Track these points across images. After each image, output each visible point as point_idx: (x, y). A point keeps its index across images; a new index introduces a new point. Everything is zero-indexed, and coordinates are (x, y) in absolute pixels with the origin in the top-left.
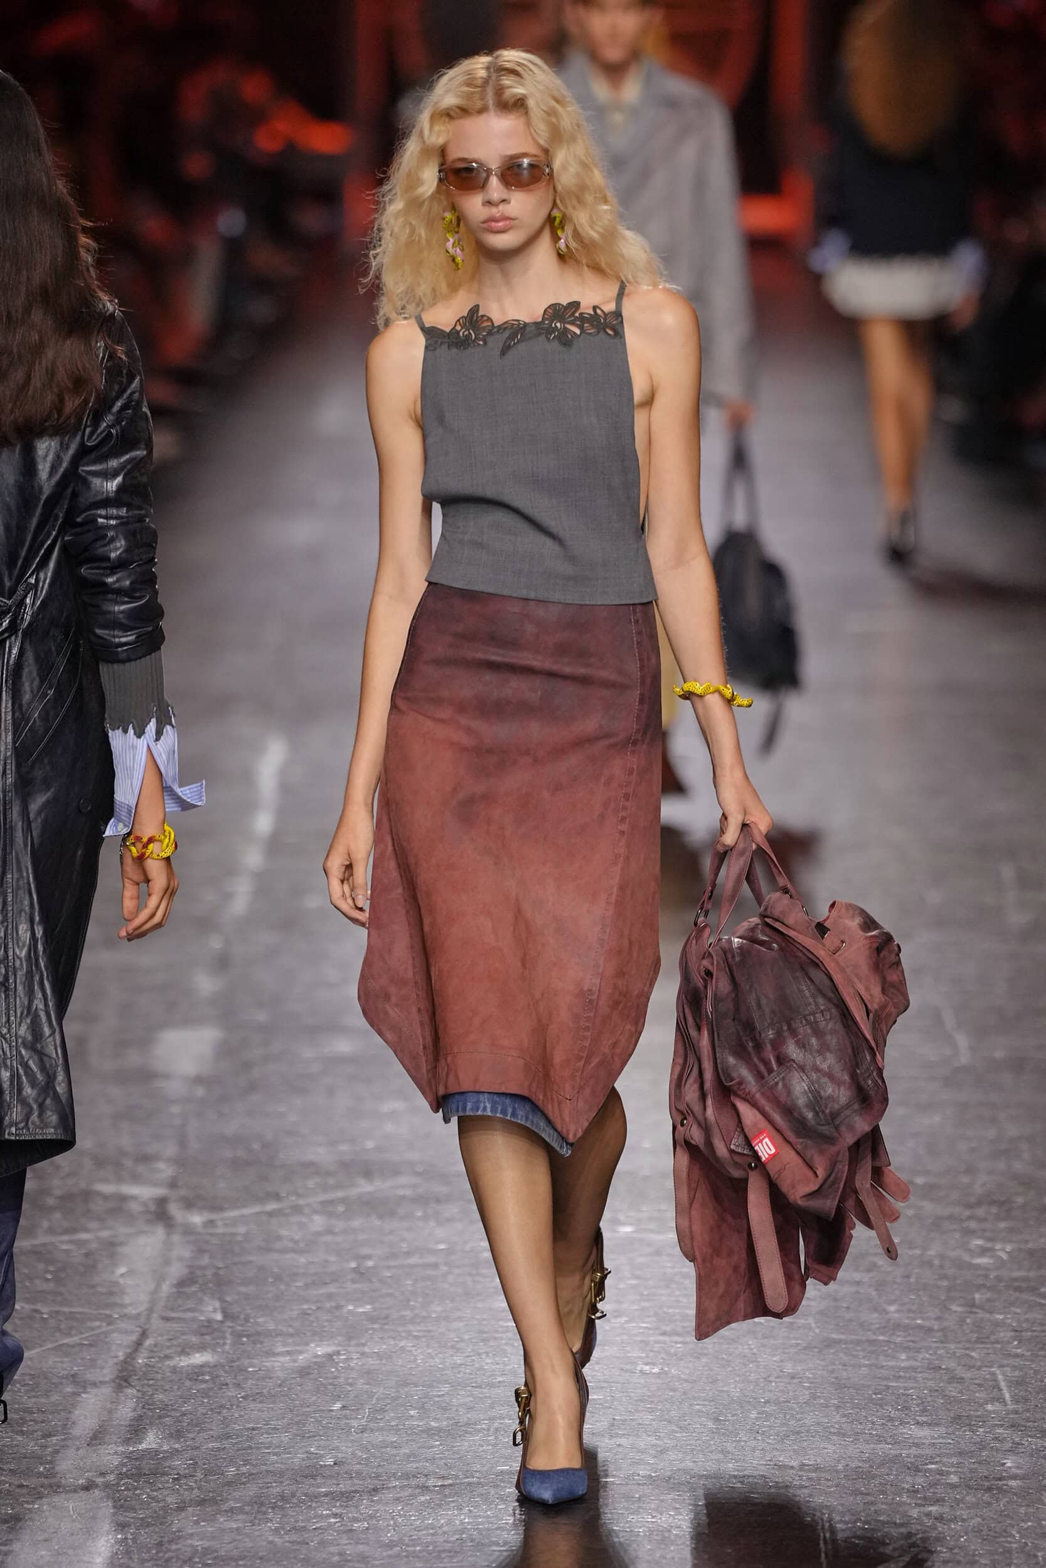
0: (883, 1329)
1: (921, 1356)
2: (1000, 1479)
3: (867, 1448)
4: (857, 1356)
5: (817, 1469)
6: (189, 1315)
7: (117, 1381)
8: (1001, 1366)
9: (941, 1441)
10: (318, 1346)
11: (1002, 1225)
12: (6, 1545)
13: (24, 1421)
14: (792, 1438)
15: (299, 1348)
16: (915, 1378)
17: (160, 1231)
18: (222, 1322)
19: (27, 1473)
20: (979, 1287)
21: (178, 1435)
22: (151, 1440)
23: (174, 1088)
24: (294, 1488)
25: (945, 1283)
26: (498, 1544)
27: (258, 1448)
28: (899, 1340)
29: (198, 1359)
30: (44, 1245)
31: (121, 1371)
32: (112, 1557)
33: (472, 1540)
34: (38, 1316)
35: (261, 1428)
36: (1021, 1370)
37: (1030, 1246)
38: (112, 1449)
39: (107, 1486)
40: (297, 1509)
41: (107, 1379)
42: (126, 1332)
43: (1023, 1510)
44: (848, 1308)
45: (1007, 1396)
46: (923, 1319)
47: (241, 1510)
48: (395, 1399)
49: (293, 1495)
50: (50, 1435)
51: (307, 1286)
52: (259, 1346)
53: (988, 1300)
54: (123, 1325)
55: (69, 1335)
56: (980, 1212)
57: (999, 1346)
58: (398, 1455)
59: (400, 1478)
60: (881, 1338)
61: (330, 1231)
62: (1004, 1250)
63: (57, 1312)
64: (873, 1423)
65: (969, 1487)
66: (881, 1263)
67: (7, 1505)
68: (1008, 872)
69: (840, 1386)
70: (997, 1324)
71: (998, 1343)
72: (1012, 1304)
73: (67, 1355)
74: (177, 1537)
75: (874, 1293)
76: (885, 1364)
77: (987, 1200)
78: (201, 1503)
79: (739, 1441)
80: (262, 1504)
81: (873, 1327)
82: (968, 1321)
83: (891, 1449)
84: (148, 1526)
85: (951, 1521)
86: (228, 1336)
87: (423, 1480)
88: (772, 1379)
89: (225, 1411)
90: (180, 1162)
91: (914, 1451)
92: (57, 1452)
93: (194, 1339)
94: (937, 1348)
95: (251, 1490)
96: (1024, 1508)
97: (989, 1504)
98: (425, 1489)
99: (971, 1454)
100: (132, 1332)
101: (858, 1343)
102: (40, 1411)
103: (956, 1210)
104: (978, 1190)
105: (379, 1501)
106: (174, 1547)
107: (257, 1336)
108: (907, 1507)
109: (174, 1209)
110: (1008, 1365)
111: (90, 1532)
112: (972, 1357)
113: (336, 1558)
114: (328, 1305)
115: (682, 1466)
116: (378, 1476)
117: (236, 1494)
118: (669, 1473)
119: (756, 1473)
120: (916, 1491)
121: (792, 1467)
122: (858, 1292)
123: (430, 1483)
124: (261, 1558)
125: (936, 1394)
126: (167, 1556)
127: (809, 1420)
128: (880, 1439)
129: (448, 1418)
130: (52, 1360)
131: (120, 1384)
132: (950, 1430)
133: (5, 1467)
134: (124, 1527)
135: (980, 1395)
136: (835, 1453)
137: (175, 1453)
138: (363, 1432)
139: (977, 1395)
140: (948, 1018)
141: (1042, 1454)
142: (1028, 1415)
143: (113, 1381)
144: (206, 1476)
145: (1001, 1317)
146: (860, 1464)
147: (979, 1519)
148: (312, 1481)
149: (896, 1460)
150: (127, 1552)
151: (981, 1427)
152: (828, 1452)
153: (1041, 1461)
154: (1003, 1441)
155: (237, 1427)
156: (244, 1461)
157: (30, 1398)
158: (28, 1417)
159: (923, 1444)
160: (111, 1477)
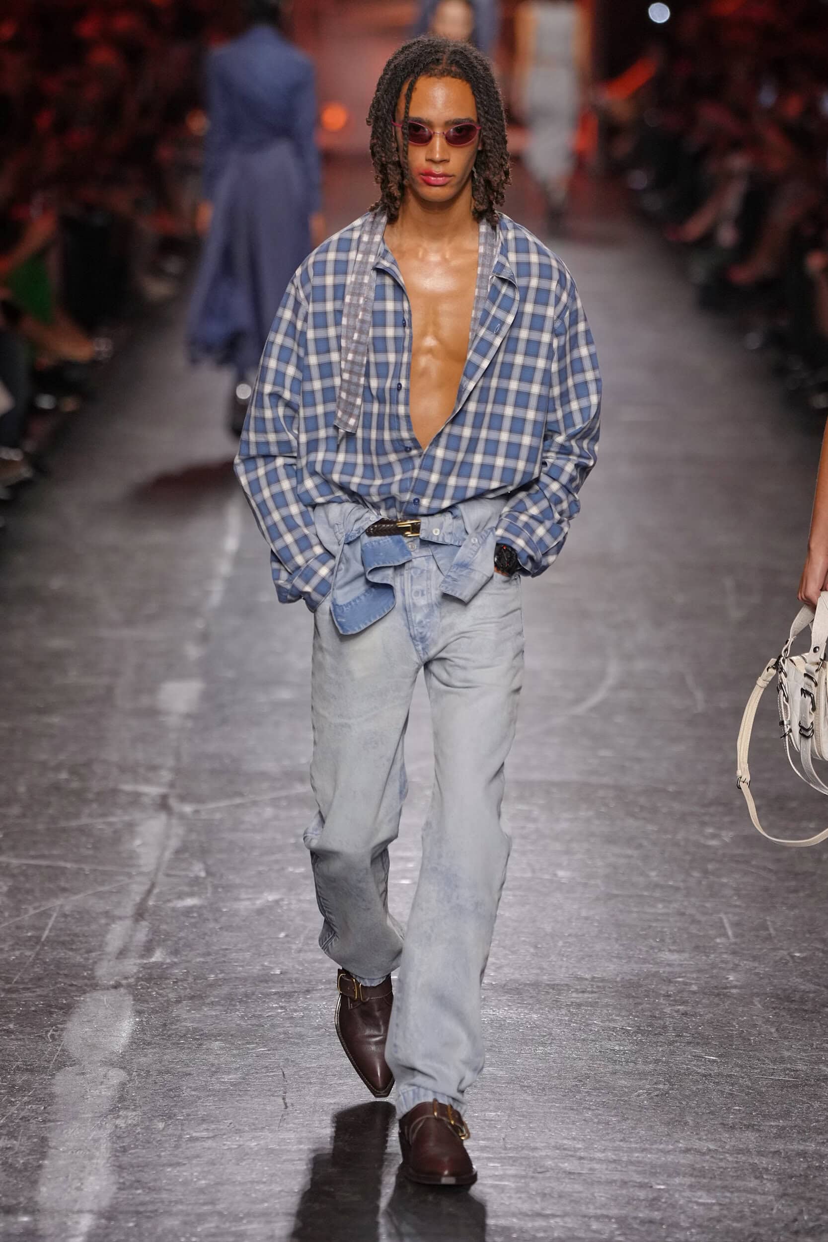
0: (647, 887)
1: (672, 906)
2: (726, 988)
3: (635, 966)
4: (630, 906)
5: (603, 980)
6: (183, 873)
7: (135, 916)
8: (726, 913)
9: (685, 962)
10: (269, 894)
11: (727, 819)
12: (61, 1024)
13: (73, 942)
14: (587, 959)
15: (256, 896)
16: (669, 922)
17: (163, 817)
18: (204, 878)
19: (76, 976)
20: (711, 860)
21: (176, 952)
22: (158, 956)
23: (173, 721)
24: (253, 989)
25: (688, 858)
27: (230, 962)
28: (657, 895)
29: (190, 902)
30: (87, 825)
31: (138, 910)
32: (132, 1033)
34: (82, 872)
35: (230, 949)
36: (739, 916)
37: (745, 833)
38: (132, 961)
39: (129, 986)
40: (256, 1003)
41: (129, 915)
42: (141, 884)
43: (740, 1009)
44: (623, 874)
45: (730, 933)
46: (674, 881)
47: (218, 1003)
49: (253, 994)
50: (91, 952)
51: (261, 855)
52: (229, 894)
53: (717, 869)
54: (139, 879)
55: (102, 883)
56: (712, 810)
57: (723, 900)
58: (323, 968)
60: (646, 893)
61: (276, 818)
62: (727, 836)
63: (95, 870)
65: (705, 994)
66: (645, 843)
67: (63, 998)
68: (728, 583)
70: (724, 885)
71: (724, 897)
72: (732, 872)
73: (102, 898)
74: (177, 1020)
75: (640, 864)
76: (648, 911)
77: (717, 802)
78: (192, 998)
79: (551, 961)
80: (233, 999)
81: (641, 886)
82: (703, 883)
83: (652, 968)
84: (157, 1013)
85: (692, 1015)
86: (209, 887)
88: (573, 920)
89: (207, 937)
90: (177, 771)
91: (668, 969)
92: (95, 963)
93: (186, 889)
94: (683, 901)
95: (225, 990)
97: (718, 1005)
99: (704, 971)
100: (145, 884)
101: (630, 897)
102: (84, 935)
103: (695, 809)
104: (710, 795)
105: (311, 998)
106: (174, 1027)
107: (228, 888)
108: (663, 1007)
109: (173, 802)
110: (730, 913)
111: (118, 1017)
112: (706, 907)
113: (282, 1036)
114: (276, 867)
115: (512, 977)
116: (310, 982)
117: (215, 993)
118: (504, 982)
119: (562, 983)
120: (669, 996)
121: (586, 979)
122: (630, 863)
124: (232, 1035)
125: (682, 931)
126: (169, 1033)
127: (598, 947)
128: (645, 961)
130: (92, 901)
131: (137, 919)
132: (692, 955)
133: (62, 972)
134: (141, 1013)
135: (712, 932)
136: (615, 970)
137: (174, 965)
138: (300, 951)
139: (711, 932)
140: (690, 680)
141: (753, 972)
142: (743, 946)
143: (132, 916)
144: (195, 980)
145: (725, 880)
146: (632, 977)
147: (711, 1015)
148: (266, 985)
149: (655, 975)
150: (143, 1030)
151: (713, 953)
152: (610, 969)
153: (753, 976)
154: (726, 962)
155: (215, 948)
156: (220, 970)
157: (77, 927)
158: (76, 939)
159: (673, 964)
160: (132, 980)
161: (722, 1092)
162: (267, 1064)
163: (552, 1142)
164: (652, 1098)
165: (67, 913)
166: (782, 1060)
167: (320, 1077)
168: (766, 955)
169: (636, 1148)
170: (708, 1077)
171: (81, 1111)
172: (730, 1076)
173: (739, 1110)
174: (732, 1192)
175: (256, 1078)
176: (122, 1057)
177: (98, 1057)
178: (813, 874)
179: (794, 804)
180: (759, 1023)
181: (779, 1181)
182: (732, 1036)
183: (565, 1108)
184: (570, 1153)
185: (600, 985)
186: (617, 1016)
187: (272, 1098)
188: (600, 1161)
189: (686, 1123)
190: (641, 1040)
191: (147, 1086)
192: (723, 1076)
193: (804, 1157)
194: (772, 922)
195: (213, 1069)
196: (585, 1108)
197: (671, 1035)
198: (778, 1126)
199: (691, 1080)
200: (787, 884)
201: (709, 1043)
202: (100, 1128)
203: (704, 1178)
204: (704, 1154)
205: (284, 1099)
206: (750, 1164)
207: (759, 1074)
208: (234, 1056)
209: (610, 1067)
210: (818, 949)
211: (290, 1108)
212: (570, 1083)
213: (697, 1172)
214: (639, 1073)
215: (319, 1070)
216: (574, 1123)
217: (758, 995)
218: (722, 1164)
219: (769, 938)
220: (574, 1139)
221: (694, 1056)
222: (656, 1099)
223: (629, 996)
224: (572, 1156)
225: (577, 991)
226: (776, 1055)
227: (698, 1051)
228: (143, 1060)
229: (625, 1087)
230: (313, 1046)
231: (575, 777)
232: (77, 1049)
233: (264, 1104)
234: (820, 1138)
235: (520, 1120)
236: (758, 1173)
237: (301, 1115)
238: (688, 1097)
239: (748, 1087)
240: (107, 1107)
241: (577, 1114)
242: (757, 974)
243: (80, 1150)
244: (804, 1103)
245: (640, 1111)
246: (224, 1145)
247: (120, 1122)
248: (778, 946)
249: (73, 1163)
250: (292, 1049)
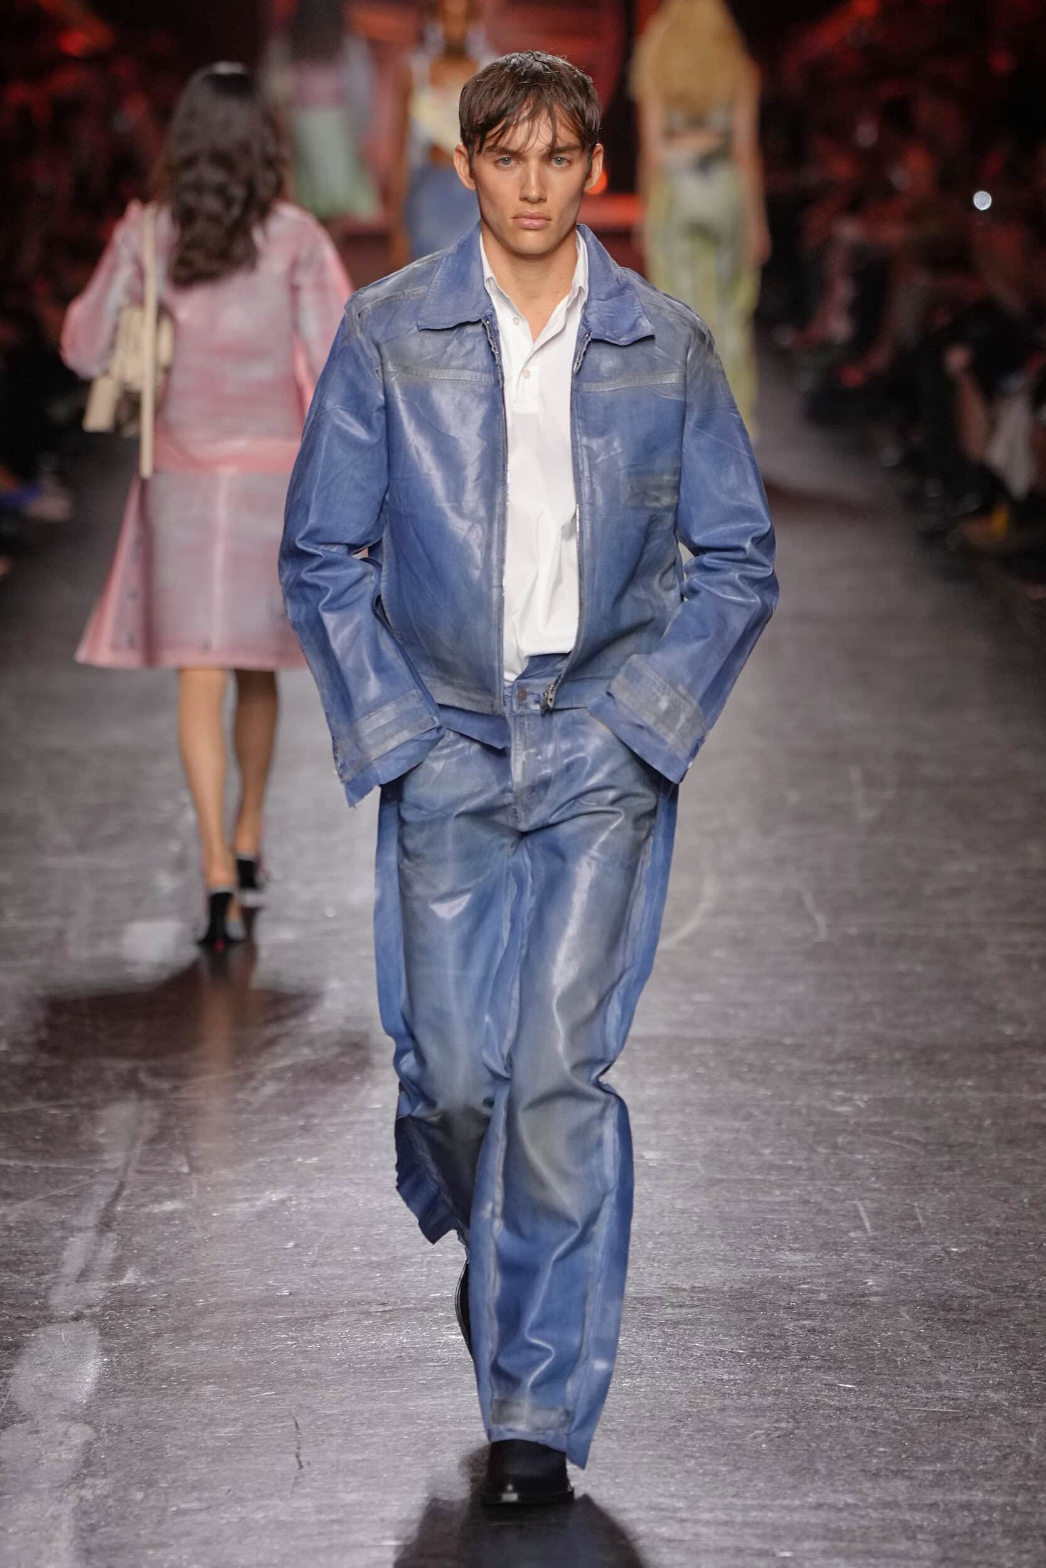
0: (759, 1169)
1: (792, 1192)
2: (863, 1296)
3: (746, 1271)
4: (738, 1193)
5: (705, 1290)
6: (159, 1169)
7: (100, 1226)
8: (861, 1199)
9: (811, 1264)
10: (272, 1193)
11: (860, 1078)
12: (7, 1369)
13: (21, 1262)
14: (684, 1264)
15: (255, 1195)
16: (789, 1213)
17: (133, 1099)
18: (188, 1174)
19: (26, 1306)
20: (841, 1132)
21: (153, 1272)
22: (130, 1277)
23: (142, 972)
24: (255, 1315)
25: (811, 1129)
26: (432, 1361)
27: (224, 1282)
28: (773, 1178)
29: (169, 1206)
30: (33, 1110)
31: (103, 1218)
32: (100, 1377)
33: (410, 1358)
34: (29, 1171)
35: (222, 1265)
36: (879, 1202)
37: (884, 1095)
38: (97, 1284)
39: (93, 1316)
40: (259, 1334)
41: (91, 1225)
42: (106, 1184)
43: (883, 1322)
44: (729, 1152)
45: (867, 1225)
46: (794, 1160)
47: (210, 1336)
48: (342, 1237)
49: (255, 1322)
50: (43, 1274)
51: (261, 1142)
52: (221, 1194)
53: (849, 1143)
54: (104, 1178)
55: (56, 1185)
56: (841, 1067)
57: (858, 1182)
58: (343, 1286)
59: (346, 1306)
60: (758, 1177)
61: (280, 1094)
62: (861, 1099)
63: (47, 1168)
64: (753, 1250)
65: (836, 1303)
66: (756, 1112)
67: (8, 1334)
68: (855, 774)
69: (724, 1219)
70: (858, 1163)
71: (858, 1179)
72: (869, 1146)
73: (55, 1204)
74: (157, 1359)
75: (751, 1139)
76: (761, 1199)
77: (847, 1057)
78: (176, 1330)
79: (639, 1268)
80: (228, 1330)
81: (752, 1168)
82: (833, 1161)
83: (768, 1272)
84: (130, 1350)
85: (822, 1332)
86: (194, 1185)
87: (366, 1307)
88: (665, 1214)
89: (193, 1250)
90: (149, 1036)
91: (788, 1273)
92: (50, 1288)
93: (165, 1189)
94: (807, 1185)
95: (218, 1318)
96: (884, 1320)
97: (854, 1317)
98: (368, 1314)
99: (836, 1275)
100: (112, 1184)
101: (739, 1181)
102: (33, 1253)
103: (819, 1066)
104: (838, 1048)
105: (330, 1325)
106: (153, 1368)
107: (220, 1186)
108: (783, 1322)
109: (143, 1077)
110: (867, 1198)
111: (80, 1357)
112: (837, 1192)
113: (293, 1375)
114: (281, 1157)
116: (328, 1304)
117: (208, 1321)
119: (653, 1295)
120: (792, 1308)
121: (684, 1290)
122: (737, 1139)
123: (373, 1308)
124: (228, 1377)
125: (806, 1224)
126: (147, 1376)
127: (698, 1248)
128: (759, 1264)
129: (387, 1253)
130: (43, 1209)
131: (102, 1229)
132: (819, 1256)
133: (5, 1302)
134: (110, 1351)
135: (844, 1224)
136: (721, 1276)
137: (151, 1287)
138: (313, 1266)
139: (842, 1224)
140: (809, 900)
141: (898, 1273)
142: (886, 1240)
143: (96, 1226)
144: (179, 1306)
145: (860, 1157)
146: (743, 1286)
147: (846, 1331)
148: (271, 1310)
149: (773, 1281)
150: (113, 1373)
151: (845, 1251)
152: (714, 1275)
153: (898, 1279)
154: (864, 1263)
155: (204, 1264)
156: (212, 1293)
157: (25, 1242)
158: (24, 1258)
159: (796, 1267)
160: (97, 1309)
161: (862, 1430)
162: (275, 1412)
163: (645, 1501)
164: (772, 1440)
165: (11, 1224)
166: (939, 1386)
167: (344, 1426)
168: (914, 1251)
169: (753, 1506)
170: (844, 1411)
171: (35, 1480)
172: (872, 1409)
173: (885, 1452)
174: (877, 1558)
175: (260, 1431)
176: (86, 1410)
177: (56, 1409)
178: (972, 1146)
179: (946, 1057)
180: (908, 1339)
181: (938, 1542)
182: (873, 1357)
183: (660, 1457)
184: (668, 1514)
185: (703, 1296)
186: (725, 1336)
187: (283, 1456)
188: (707, 1523)
189: (817, 1471)
190: (756, 1366)
191: (120, 1446)
192: (862, 1409)
193: (969, 1510)
194: (920, 1208)
195: (205, 1421)
196: (686, 1456)
197: (795, 1358)
198: (935, 1471)
199: (822, 1415)
200: (938, 1159)
201: (844, 1367)
202: (60, 1502)
203: (841, 1540)
204: (840, 1510)
205: (297, 1456)
206: (900, 1521)
207: (908, 1405)
208: (231, 1403)
209: (718, 1402)
210: (980, 1242)
211: (306, 1468)
212: (669, 1424)
213: (831, 1534)
214: (755, 1410)
215: (342, 1418)
216: (672, 1475)
217: (905, 1303)
218: (864, 1522)
219: (918, 1229)
220: (673, 1496)
221: (825, 1385)
222: (777, 1442)
223: (740, 1310)
224: (671, 1518)
225: (672, 1305)
226: (929, 1379)
227: (829, 1378)
228: (114, 1411)
229: (738, 1427)
230: (333, 1387)
231: (662, 1030)
232: (28, 1399)
233: (273, 1464)
234: (988, 1485)
235: (603, 1474)
236: (910, 1532)
237: (320, 1477)
238: (818, 1437)
239: (895, 1422)
240: (68, 1474)
241: (676, 1464)
242: (904, 1277)
243: (35, 1530)
244: (967, 1440)
245: (758, 1458)
246: (222, 1518)
247: (87, 1494)
248: (930, 1240)
249: (27, 1548)
250: (306, 1391)
